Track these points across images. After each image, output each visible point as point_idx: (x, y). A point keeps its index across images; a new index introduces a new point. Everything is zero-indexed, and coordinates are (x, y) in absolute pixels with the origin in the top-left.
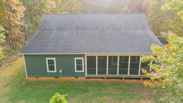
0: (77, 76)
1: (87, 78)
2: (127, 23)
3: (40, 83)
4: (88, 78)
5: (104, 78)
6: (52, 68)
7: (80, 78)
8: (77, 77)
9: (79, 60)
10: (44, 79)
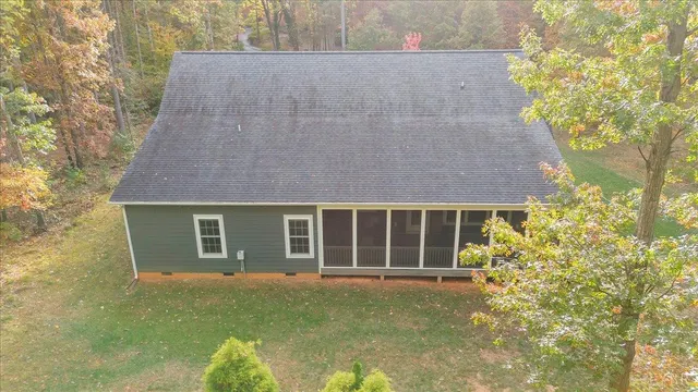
0: (291, 269)
1: (323, 276)
2: (462, 88)
3: (177, 290)
4: (328, 276)
5: (378, 277)
6: (212, 245)
7: (301, 277)
8: (294, 274)
9: (299, 223)
10: (188, 277)
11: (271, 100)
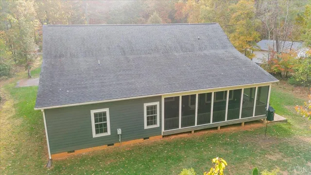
0: (146, 135)
1: (163, 136)
2: (199, 39)
5: (190, 132)
6: (101, 128)
7: (152, 139)
8: (148, 138)
9: (152, 107)
11: (109, 48)
